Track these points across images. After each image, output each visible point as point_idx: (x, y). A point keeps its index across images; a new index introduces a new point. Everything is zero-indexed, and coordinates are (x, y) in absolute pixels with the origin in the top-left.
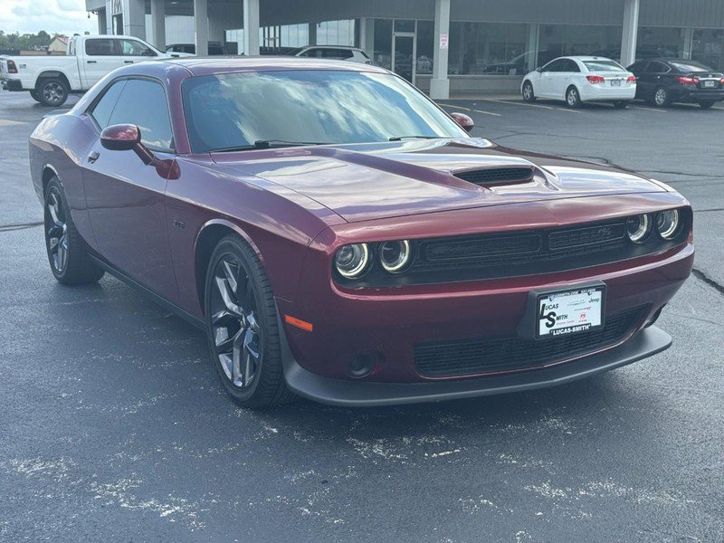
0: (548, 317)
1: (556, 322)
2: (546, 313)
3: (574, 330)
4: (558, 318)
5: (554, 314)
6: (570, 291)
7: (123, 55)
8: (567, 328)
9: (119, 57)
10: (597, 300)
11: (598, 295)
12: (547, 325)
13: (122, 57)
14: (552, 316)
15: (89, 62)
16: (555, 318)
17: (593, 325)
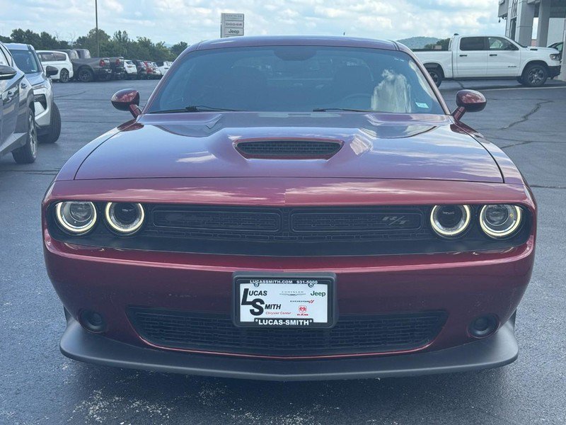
0: (253, 303)
1: (265, 311)
2: (250, 299)
3: (287, 323)
4: (267, 307)
5: (262, 302)
6: (282, 279)
7: (490, 49)
8: (278, 320)
9: (486, 51)
10: (323, 294)
11: (323, 288)
12: (252, 312)
13: (489, 51)
14: (258, 303)
15: (461, 56)
16: (263, 306)
17: (314, 321)
